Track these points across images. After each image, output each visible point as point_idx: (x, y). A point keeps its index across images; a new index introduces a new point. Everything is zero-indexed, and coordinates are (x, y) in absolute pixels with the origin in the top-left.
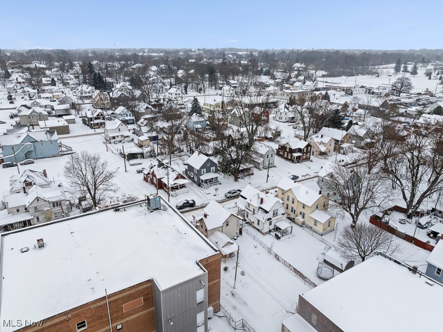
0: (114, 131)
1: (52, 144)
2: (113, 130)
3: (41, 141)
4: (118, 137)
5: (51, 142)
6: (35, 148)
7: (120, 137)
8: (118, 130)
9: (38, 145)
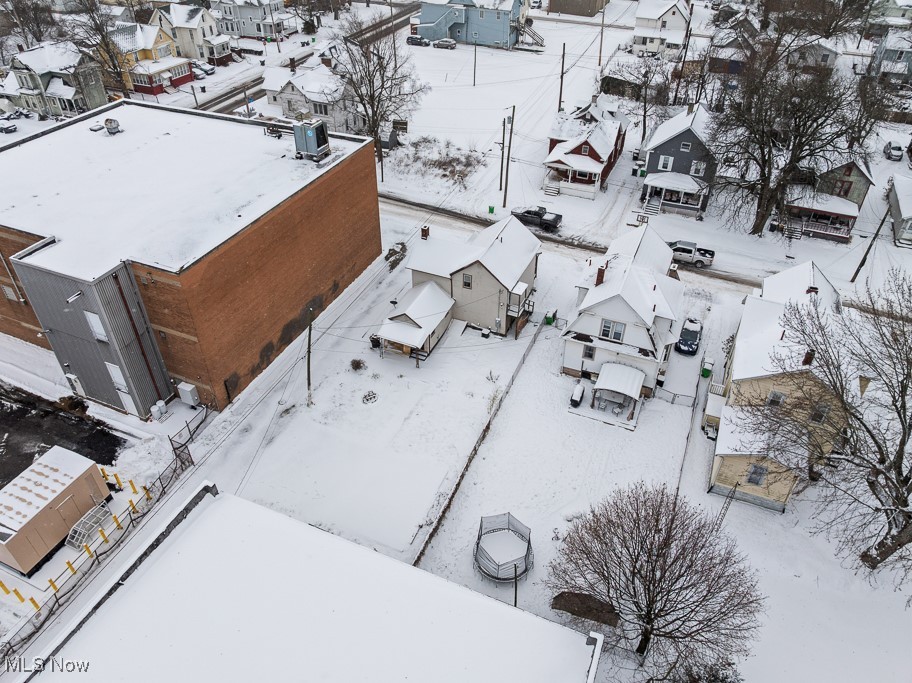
0: (652, 24)
1: (498, 18)
2: (649, 20)
3: (482, 7)
4: (652, 40)
5: (498, 13)
6: (467, 18)
7: (657, 42)
8: (660, 23)
9: (474, 15)
